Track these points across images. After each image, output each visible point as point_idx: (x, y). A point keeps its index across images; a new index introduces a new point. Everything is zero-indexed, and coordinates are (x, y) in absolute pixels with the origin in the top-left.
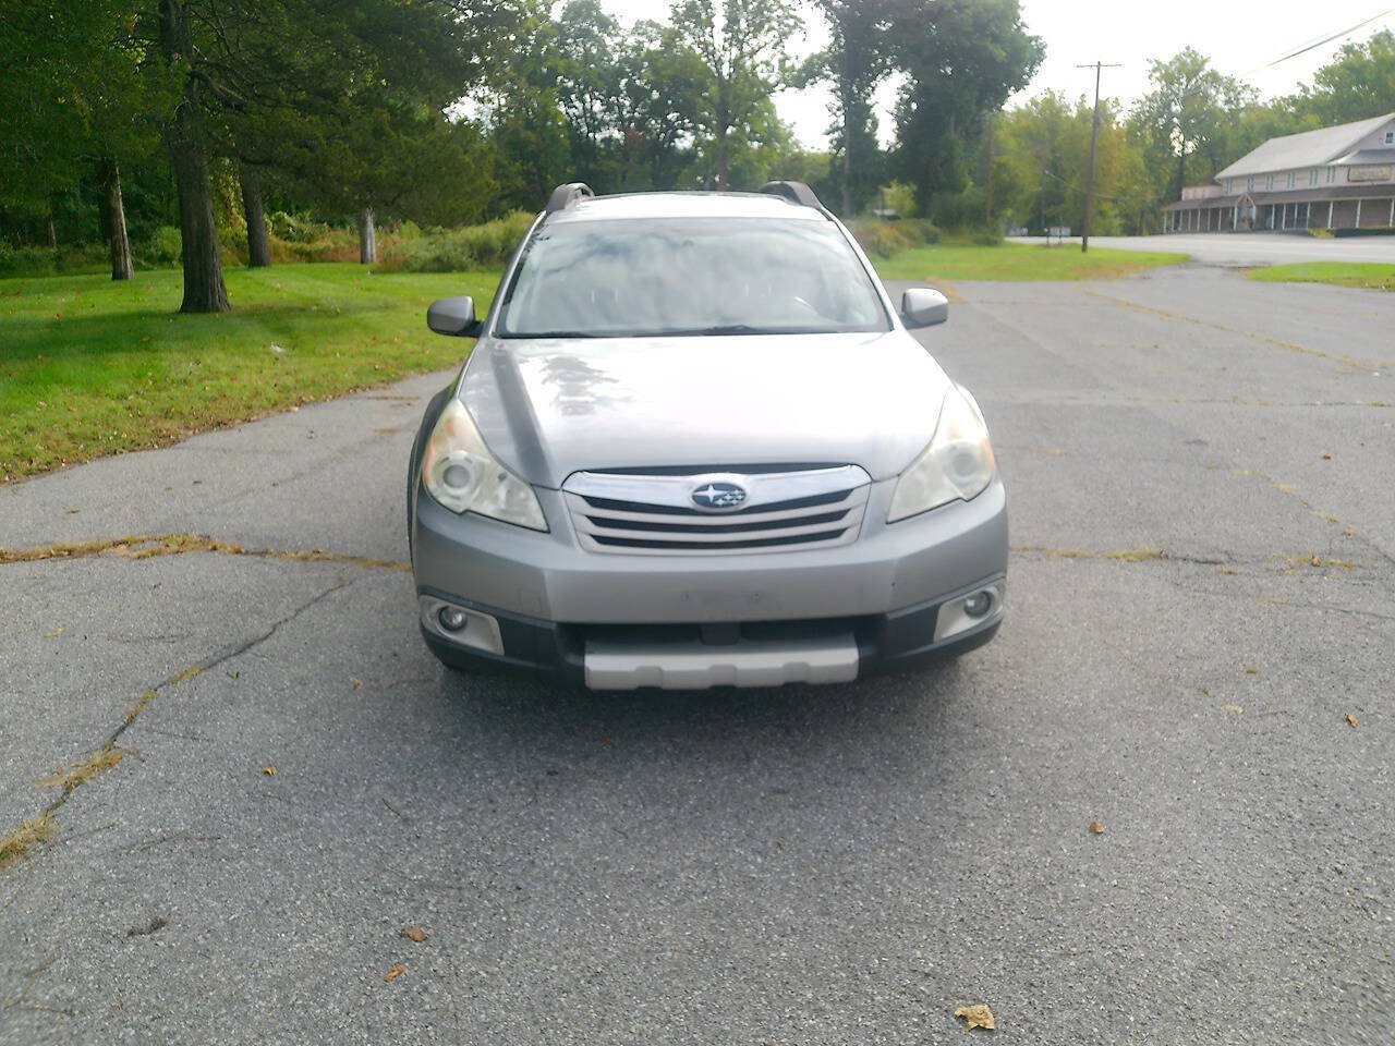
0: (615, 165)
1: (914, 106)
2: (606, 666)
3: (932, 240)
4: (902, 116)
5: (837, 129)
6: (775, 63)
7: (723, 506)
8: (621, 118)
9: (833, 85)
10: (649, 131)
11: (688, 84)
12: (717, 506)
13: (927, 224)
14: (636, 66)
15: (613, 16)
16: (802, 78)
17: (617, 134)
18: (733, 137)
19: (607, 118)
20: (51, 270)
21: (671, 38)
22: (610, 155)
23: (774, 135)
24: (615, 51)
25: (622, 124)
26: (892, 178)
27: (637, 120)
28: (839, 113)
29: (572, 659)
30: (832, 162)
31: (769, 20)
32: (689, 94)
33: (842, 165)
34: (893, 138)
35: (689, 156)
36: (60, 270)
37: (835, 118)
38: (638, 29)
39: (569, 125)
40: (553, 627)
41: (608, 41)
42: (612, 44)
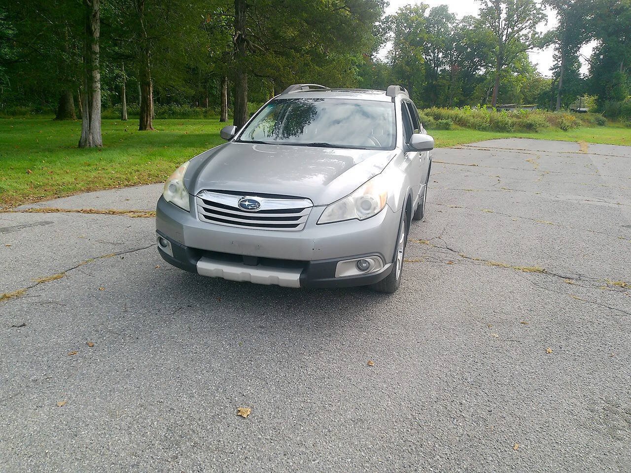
0: (445, 82)
1: (602, 57)
2: (205, 267)
3: (601, 124)
4: (594, 61)
5: (558, 67)
6: (530, 35)
7: (251, 209)
8: (451, 60)
9: (557, 46)
10: (464, 67)
11: (485, 45)
12: (249, 209)
13: (600, 116)
14: (461, 37)
15: (453, 14)
16: (542, 42)
17: (448, 68)
18: (505, 71)
19: (444, 61)
20: (202, 117)
21: (479, 24)
22: (443, 77)
23: (525, 69)
24: (452, 30)
25: (451, 63)
26: (584, 93)
27: (459, 61)
28: (559, 60)
29: (193, 262)
30: (553, 83)
31: (528, 15)
32: (485, 50)
33: (558, 85)
34: (587, 73)
35: (482, 79)
36: (205, 117)
37: (556, 62)
38: (465, 19)
39: (426, 63)
40: (186, 248)
41: (450, 25)
42: (452, 27)
